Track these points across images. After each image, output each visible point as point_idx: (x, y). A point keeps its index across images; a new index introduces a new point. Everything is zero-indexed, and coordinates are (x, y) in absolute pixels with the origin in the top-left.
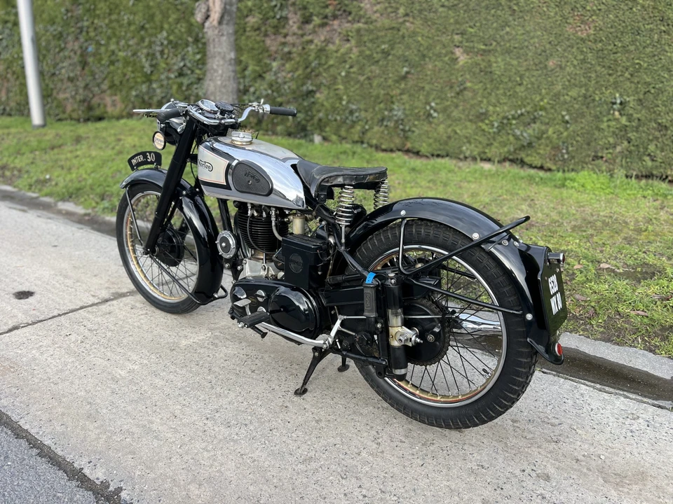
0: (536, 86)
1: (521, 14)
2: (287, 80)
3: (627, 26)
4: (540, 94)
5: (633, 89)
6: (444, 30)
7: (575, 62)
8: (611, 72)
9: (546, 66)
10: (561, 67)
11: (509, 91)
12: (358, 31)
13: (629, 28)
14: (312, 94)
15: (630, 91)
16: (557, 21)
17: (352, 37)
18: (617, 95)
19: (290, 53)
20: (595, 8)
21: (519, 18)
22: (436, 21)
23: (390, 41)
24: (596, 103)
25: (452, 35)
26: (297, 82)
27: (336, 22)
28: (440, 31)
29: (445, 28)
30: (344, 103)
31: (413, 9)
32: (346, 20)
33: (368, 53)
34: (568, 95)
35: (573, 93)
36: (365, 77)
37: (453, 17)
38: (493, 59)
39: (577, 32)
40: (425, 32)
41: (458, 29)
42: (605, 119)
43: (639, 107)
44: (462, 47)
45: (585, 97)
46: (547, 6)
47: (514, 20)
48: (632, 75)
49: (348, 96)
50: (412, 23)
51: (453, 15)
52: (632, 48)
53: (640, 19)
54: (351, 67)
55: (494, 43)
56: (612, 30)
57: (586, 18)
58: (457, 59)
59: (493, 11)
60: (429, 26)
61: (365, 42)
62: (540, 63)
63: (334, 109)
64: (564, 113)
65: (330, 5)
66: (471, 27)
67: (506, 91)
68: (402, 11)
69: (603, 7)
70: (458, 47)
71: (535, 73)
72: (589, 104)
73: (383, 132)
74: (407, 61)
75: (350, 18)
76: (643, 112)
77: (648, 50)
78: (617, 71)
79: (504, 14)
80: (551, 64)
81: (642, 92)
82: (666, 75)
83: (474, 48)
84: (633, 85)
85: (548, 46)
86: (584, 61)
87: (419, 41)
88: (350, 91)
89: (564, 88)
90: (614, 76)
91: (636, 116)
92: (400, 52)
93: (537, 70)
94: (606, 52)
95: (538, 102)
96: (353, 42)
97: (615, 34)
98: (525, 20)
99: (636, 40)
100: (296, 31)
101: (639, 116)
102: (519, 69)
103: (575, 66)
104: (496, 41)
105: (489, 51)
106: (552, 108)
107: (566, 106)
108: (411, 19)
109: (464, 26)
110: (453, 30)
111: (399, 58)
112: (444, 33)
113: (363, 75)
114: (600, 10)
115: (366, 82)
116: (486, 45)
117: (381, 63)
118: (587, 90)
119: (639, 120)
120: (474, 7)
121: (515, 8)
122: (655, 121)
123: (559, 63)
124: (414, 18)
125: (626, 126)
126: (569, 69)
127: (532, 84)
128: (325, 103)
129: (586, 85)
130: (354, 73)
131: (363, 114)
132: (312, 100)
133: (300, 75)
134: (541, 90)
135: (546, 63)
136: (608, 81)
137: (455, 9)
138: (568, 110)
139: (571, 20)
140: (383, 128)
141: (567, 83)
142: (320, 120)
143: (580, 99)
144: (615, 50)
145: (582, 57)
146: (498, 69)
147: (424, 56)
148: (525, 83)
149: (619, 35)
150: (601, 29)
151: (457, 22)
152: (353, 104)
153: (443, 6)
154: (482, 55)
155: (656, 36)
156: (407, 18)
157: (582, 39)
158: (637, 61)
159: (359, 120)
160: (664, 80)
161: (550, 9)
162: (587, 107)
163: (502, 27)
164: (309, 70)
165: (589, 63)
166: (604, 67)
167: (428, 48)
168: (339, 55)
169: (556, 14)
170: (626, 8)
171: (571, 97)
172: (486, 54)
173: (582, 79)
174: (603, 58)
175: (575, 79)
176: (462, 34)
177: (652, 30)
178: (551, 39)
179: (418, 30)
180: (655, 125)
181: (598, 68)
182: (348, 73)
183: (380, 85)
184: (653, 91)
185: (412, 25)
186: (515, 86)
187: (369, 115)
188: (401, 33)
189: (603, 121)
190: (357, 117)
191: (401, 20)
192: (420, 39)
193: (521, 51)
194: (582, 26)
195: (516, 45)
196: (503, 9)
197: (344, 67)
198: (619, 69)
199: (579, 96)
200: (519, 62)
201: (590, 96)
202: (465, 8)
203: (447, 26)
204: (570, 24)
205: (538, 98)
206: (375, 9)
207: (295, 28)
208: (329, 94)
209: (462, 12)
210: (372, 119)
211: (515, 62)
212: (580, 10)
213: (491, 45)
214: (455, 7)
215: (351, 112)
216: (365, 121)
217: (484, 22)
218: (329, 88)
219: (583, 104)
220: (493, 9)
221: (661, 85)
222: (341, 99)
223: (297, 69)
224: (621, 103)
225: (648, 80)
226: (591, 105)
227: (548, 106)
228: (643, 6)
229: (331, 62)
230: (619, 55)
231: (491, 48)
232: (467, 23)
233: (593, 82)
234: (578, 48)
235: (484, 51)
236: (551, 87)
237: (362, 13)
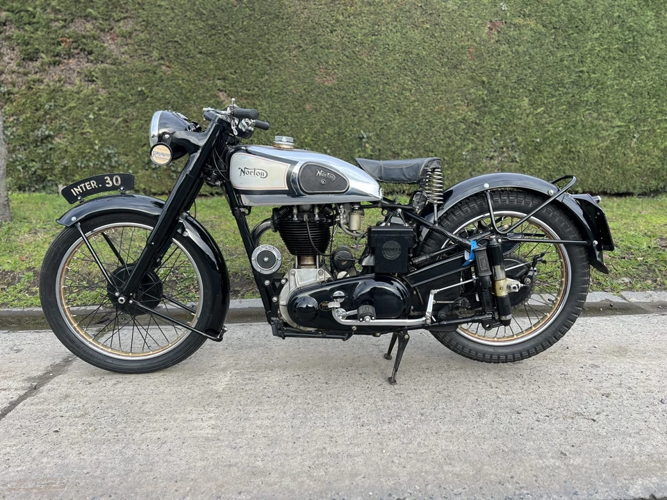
0: (299, 126)
1: (276, 65)
2: (8, 124)
3: (360, 79)
4: (304, 133)
5: (372, 126)
6: (205, 75)
7: (328, 106)
8: (354, 114)
9: (304, 109)
10: (316, 110)
11: (277, 131)
12: (104, 71)
13: (362, 80)
14: (49, 139)
15: (370, 128)
16: (307, 72)
17: (97, 78)
18: (362, 132)
19: (9, 93)
20: (335, 63)
21: (275, 68)
22: (196, 66)
23: (146, 83)
24: (348, 138)
25: (214, 80)
26: (23, 125)
27: (72, 62)
28: (201, 76)
29: (206, 73)
30: (97, 147)
31: (168, 54)
32: (86, 60)
33: (120, 94)
34: (326, 133)
35: (329, 131)
36: (120, 119)
37: (213, 63)
38: (258, 103)
39: (324, 82)
40: (185, 75)
41: (219, 75)
42: (356, 151)
43: (378, 141)
44: (226, 92)
45: (339, 134)
46: (297, 60)
47: (272, 70)
48: (369, 116)
49: (100, 140)
50: (168, 67)
51: (212, 61)
52: (366, 95)
53: (368, 74)
54: (100, 109)
55: (256, 89)
56: (350, 81)
57: (329, 71)
58: (222, 102)
59: (250, 61)
60: (188, 70)
61: (115, 84)
62: (300, 106)
63: (83, 155)
64: (326, 148)
65: (62, 41)
66: (231, 73)
67: (274, 131)
68: (155, 54)
69: (340, 63)
70: (221, 91)
71: (297, 115)
72: (343, 139)
73: (150, 176)
74: (169, 103)
75: (91, 58)
76: (381, 144)
77: (378, 96)
78: (358, 113)
79: (262, 64)
80: (307, 107)
81: (378, 129)
82: (392, 116)
83: (237, 92)
84: (371, 124)
85: (303, 92)
86: (333, 105)
87: (180, 85)
88: (103, 135)
89: (321, 127)
90: (357, 117)
91: (377, 147)
92: (160, 95)
93: (298, 112)
94: (348, 98)
95: (303, 139)
96: (99, 83)
97: (353, 84)
98: (280, 70)
99: (368, 89)
100: (15, 68)
101: (379, 147)
102: (283, 111)
103: (327, 109)
104: (257, 87)
105: (253, 95)
106: (315, 144)
107: (326, 142)
108: (167, 63)
109: (225, 72)
110: (214, 75)
111: (159, 100)
112: (205, 77)
113: (118, 118)
114: (338, 65)
115: (122, 125)
116: (249, 90)
117: (138, 105)
118: (340, 128)
119: (379, 150)
120: (231, 56)
121: (271, 59)
122: (390, 150)
123: (315, 107)
124: (170, 62)
125: (372, 155)
126: (323, 111)
127: (296, 124)
128: (69, 149)
129: (338, 125)
130: (105, 115)
131: (123, 159)
132: (50, 146)
133: (27, 118)
134: (304, 129)
135: (304, 106)
136: (354, 121)
137: (213, 56)
138: (328, 145)
139: (318, 72)
140: (150, 171)
141: (324, 123)
142: (65, 168)
143: (335, 136)
144: (354, 97)
145: (331, 102)
146: (264, 111)
147: (187, 98)
148: (289, 123)
149: (356, 85)
150: (342, 80)
151: (217, 68)
152: (109, 148)
153: (201, 53)
154: (246, 99)
155: (381, 86)
156: (162, 62)
157: (329, 88)
158: (372, 105)
159: (119, 165)
160: (391, 119)
161: (300, 62)
162: (342, 142)
163: (262, 75)
164: (41, 112)
165: (337, 106)
166: (349, 110)
167: (192, 91)
168: (82, 96)
169: (306, 66)
170: (357, 64)
171: (329, 134)
172: (251, 98)
173: (335, 120)
174: (347, 103)
175: (329, 120)
176: (224, 79)
177: (377, 82)
178: (305, 87)
179: (176, 73)
180: (391, 153)
181: (345, 111)
182: (97, 116)
183: (141, 128)
184: (385, 128)
185: (168, 69)
186: (281, 126)
187: (131, 159)
188: (157, 76)
189: (355, 153)
190: (116, 162)
191: (156, 63)
192: (180, 82)
193: (282, 96)
194: (328, 77)
195: (277, 91)
196: (260, 60)
197: (91, 110)
198: (360, 111)
199: (335, 134)
200: (281, 106)
201: (343, 133)
202: (223, 56)
203: (208, 71)
204: (317, 75)
205: (303, 136)
206: (122, 50)
207: (13, 66)
208: (73, 139)
209: (221, 59)
210: (135, 163)
211: (278, 106)
212: (324, 64)
213: (254, 89)
214: (213, 54)
215: (109, 157)
216: (126, 165)
217: (244, 70)
218: (73, 132)
219: (339, 140)
220: (250, 58)
221: (390, 123)
222: (92, 144)
223: (23, 112)
224: (367, 138)
225: (381, 119)
226: (345, 140)
227: (311, 143)
228: (369, 64)
229: (72, 104)
230: (358, 100)
231: (254, 92)
232: (227, 69)
233: (343, 122)
234: (327, 95)
235: (248, 95)
236: (311, 127)
237: (106, 53)
